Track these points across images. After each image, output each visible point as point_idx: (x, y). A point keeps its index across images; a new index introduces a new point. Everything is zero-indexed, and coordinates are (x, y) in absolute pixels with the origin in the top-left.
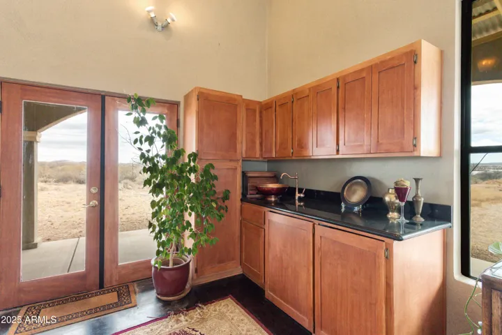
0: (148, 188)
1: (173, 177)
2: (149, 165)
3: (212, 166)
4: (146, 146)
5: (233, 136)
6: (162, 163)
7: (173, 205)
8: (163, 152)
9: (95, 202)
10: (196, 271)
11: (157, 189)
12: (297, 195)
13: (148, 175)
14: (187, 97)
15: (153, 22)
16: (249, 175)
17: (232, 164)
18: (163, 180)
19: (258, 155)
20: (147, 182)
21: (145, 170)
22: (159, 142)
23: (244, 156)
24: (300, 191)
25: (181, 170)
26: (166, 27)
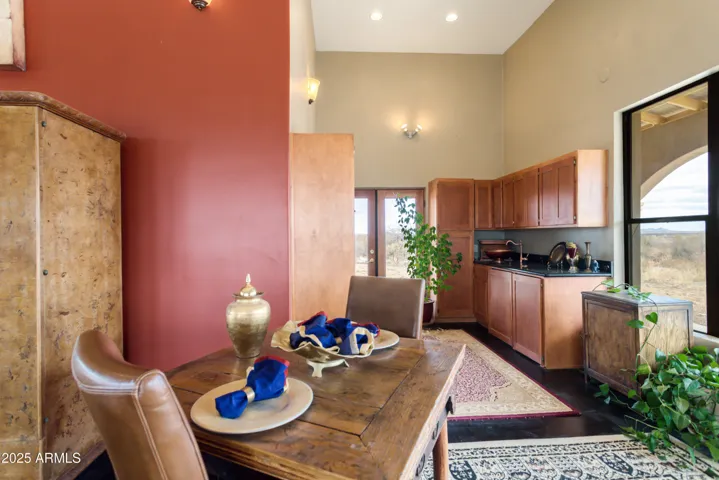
0: (407, 249)
1: (421, 242)
2: (407, 235)
3: (448, 236)
4: (405, 224)
5: (466, 212)
6: (414, 234)
7: (421, 260)
8: (414, 227)
9: (372, 260)
10: (438, 311)
11: (411, 250)
12: (522, 259)
13: (406, 242)
14: (431, 184)
15: (406, 134)
16: (484, 243)
17: (466, 234)
18: (415, 243)
19: (490, 226)
20: (406, 245)
21: (405, 238)
22: (412, 221)
23: (477, 226)
24: (524, 256)
25: (425, 238)
26: (415, 135)
